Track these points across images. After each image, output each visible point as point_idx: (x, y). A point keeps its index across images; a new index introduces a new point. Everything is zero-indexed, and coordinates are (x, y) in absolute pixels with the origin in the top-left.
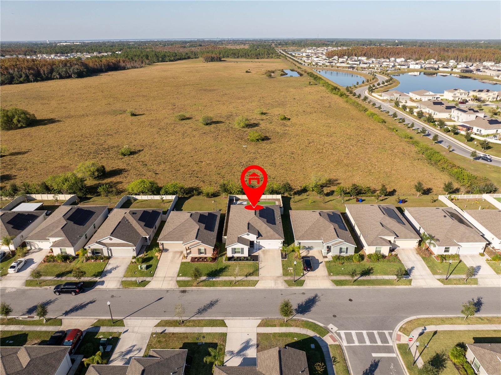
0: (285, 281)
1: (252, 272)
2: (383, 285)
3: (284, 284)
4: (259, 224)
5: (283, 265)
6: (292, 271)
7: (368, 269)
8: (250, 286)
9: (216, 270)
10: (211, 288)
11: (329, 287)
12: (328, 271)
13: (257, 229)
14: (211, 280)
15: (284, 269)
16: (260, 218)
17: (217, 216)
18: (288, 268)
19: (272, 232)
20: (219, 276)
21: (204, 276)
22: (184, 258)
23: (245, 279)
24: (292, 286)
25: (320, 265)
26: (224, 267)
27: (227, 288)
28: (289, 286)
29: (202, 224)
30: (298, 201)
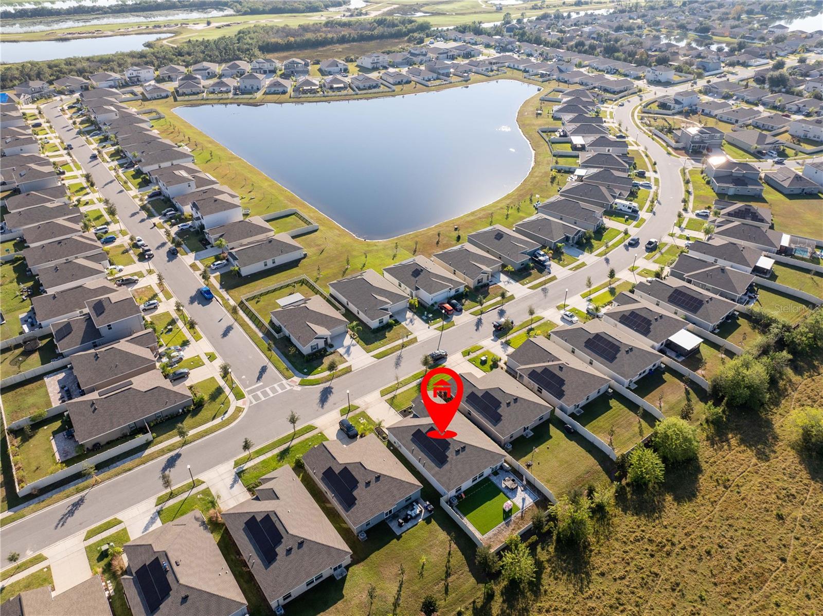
0: (358, 408)
11: (316, 420)
14: (420, 380)
15: (369, 418)
18: (365, 421)
20: (417, 385)
24: (349, 406)
27: (401, 380)
28: (352, 405)
29: (482, 395)
30: (449, 561)
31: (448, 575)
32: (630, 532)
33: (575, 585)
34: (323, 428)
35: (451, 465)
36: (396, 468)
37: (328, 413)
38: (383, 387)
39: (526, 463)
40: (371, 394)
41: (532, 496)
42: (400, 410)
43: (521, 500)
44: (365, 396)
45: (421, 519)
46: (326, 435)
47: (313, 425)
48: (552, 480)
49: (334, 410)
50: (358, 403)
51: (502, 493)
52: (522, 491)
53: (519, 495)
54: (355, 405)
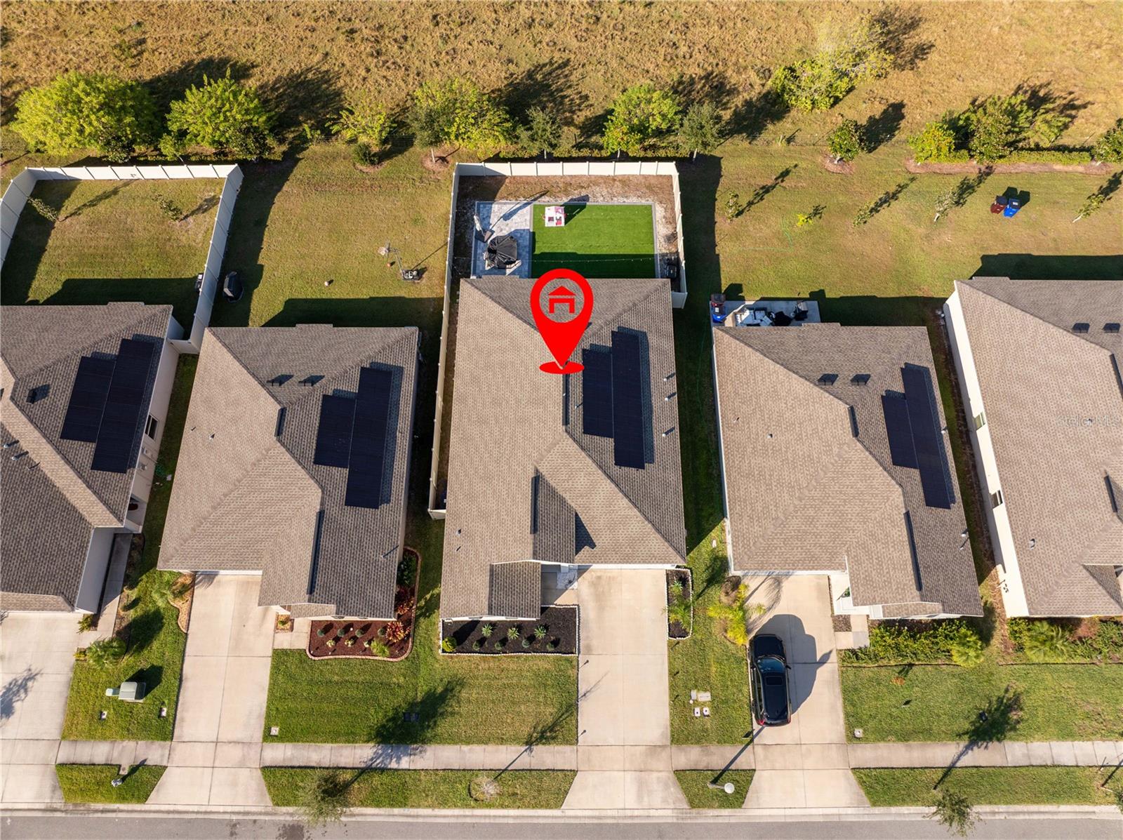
0: (680, 774)
1: (550, 720)
2: (1048, 802)
3: (675, 792)
4: (581, 482)
5: (673, 674)
6: (707, 711)
7: (1000, 700)
8: (542, 807)
9: (412, 705)
10: (396, 811)
11: (842, 811)
12: (847, 715)
13: (570, 509)
14: (394, 765)
15: (675, 698)
16: (587, 438)
17: (401, 370)
18: (694, 693)
19: (635, 523)
20: (424, 742)
21: (368, 741)
22: (281, 626)
23: (527, 760)
24: (704, 806)
25: (819, 671)
26: (440, 690)
27: (457, 812)
28: (692, 804)
29: (334, 470)
30: (750, 204)
31: (767, 190)
32: (387, 80)
33: (566, 76)
34: (834, 753)
35: (620, 315)
36: (754, 400)
37: (789, 820)
38: (535, 821)
39: (416, 281)
40: (596, 813)
41: (486, 213)
42: (567, 660)
43: (515, 217)
44: (625, 817)
45: (747, 303)
46: (842, 716)
47: (862, 792)
48: (408, 218)
49: (758, 823)
50: (665, 800)
51: (537, 252)
52: (493, 232)
53: (507, 229)
54: (681, 795)
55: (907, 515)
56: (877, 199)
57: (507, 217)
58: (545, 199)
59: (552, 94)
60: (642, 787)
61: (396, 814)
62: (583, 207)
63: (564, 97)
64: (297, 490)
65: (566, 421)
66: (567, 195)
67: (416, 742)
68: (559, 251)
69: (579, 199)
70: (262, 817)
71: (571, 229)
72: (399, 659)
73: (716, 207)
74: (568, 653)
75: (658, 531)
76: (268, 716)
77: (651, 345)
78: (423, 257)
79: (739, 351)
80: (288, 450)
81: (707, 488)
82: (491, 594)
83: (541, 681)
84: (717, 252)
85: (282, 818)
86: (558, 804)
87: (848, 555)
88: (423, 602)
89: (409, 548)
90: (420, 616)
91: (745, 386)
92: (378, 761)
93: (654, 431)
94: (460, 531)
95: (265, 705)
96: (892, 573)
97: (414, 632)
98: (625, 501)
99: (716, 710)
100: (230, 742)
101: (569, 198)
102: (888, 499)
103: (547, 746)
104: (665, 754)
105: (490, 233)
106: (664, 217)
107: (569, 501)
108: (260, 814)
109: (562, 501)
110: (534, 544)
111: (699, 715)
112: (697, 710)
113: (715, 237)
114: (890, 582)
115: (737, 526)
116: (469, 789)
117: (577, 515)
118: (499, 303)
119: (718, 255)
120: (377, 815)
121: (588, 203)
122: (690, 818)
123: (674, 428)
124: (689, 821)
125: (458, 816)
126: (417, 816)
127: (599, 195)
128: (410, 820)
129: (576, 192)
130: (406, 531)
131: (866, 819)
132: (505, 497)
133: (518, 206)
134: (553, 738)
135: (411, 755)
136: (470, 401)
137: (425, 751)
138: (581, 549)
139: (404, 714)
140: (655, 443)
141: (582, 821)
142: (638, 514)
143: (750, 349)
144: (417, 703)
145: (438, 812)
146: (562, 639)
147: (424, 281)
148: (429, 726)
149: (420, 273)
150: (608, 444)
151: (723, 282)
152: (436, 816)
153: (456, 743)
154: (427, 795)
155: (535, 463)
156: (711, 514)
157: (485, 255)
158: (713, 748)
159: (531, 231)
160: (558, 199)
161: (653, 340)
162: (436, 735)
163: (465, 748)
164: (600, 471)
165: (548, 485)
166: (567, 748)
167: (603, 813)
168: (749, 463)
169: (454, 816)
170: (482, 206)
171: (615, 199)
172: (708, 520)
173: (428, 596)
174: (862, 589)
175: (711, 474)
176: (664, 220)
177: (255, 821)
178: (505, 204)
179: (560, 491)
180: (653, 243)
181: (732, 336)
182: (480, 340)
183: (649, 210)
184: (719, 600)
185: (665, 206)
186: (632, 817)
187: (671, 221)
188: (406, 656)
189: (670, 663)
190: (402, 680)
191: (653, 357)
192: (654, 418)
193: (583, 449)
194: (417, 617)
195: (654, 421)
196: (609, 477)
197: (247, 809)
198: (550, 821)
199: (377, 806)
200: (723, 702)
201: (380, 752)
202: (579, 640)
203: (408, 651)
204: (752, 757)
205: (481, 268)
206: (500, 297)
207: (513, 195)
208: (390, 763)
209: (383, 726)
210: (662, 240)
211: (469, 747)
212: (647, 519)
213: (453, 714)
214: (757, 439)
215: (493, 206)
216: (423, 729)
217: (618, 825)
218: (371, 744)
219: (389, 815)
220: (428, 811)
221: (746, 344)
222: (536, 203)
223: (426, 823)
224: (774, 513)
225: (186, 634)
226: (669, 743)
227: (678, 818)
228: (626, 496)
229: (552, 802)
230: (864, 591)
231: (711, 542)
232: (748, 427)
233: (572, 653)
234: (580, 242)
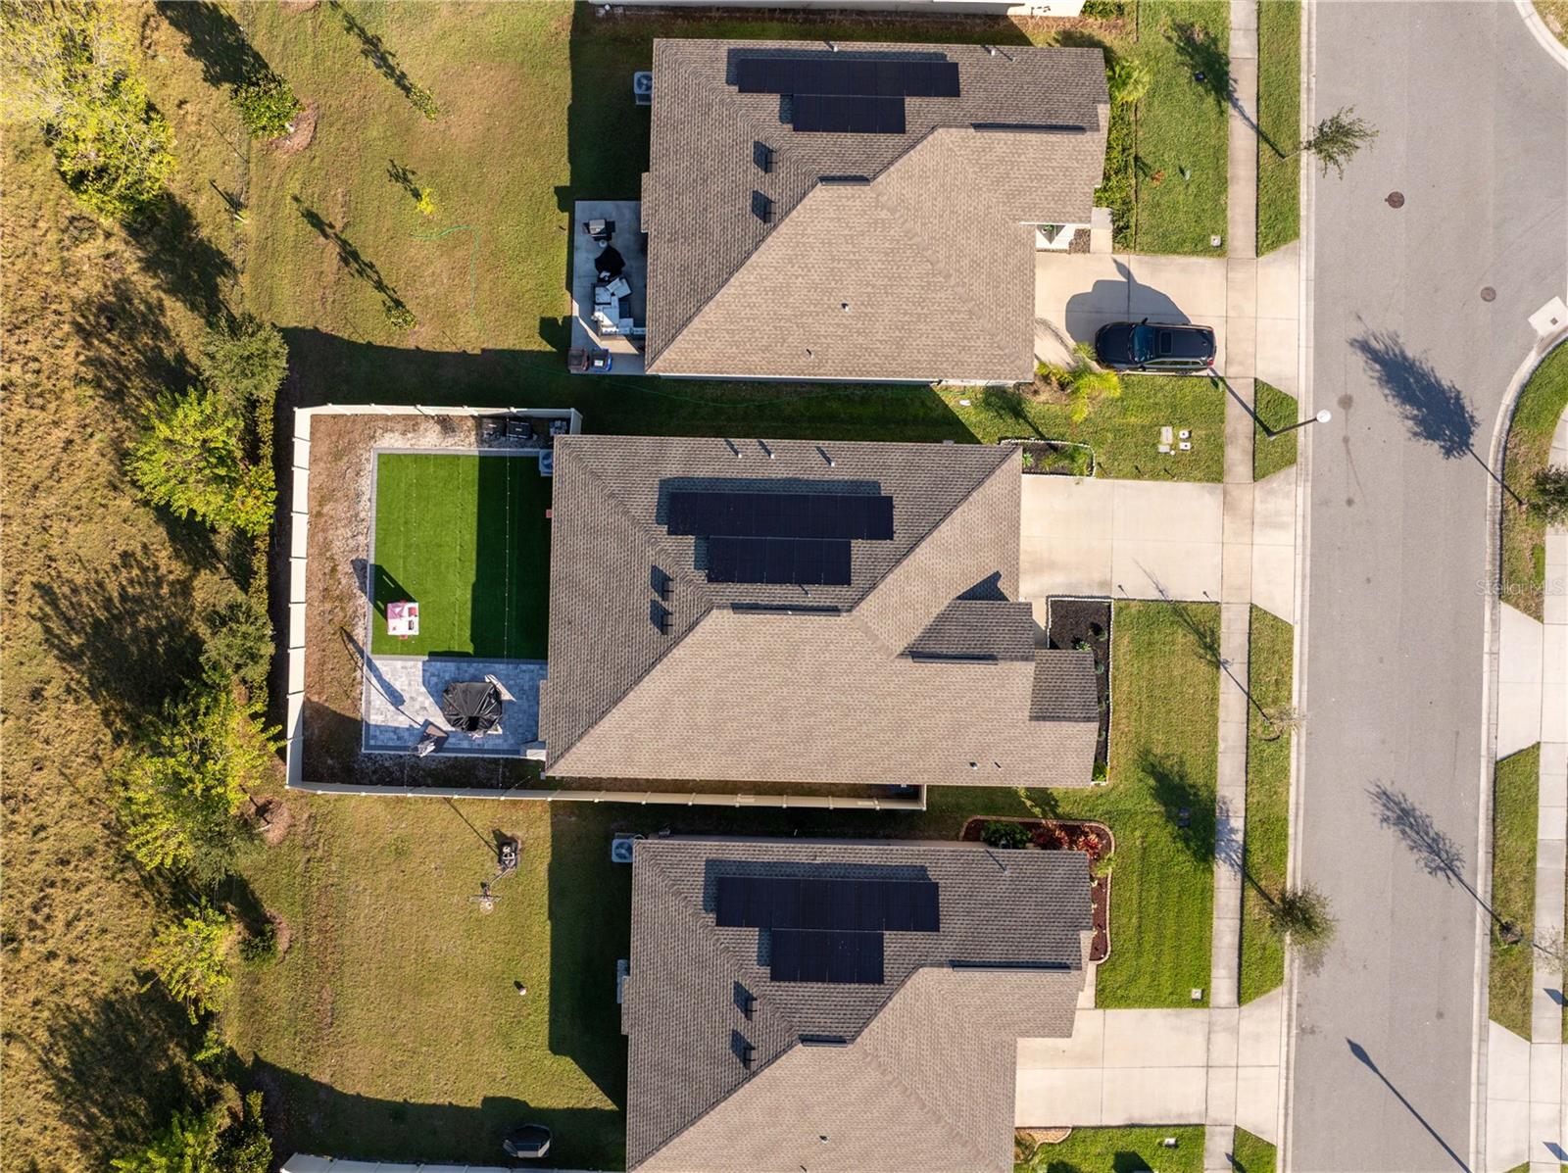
0: (1257, 475)
1: (1192, 638)
2: (1298, 20)
3: (1279, 481)
5: (1138, 474)
6: (1184, 433)
7: (1180, 50)
8: (1291, 650)
9: (1170, 818)
10: (1291, 831)
11: (1303, 276)
12: (1194, 253)
13: (952, 608)
14: (1239, 837)
15: (1169, 474)
16: (857, 579)
18: (1163, 448)
20: (1214, 801)
21: (1212, 872)
23: (1237, 668)
24: (1294, 447)
25: (1139, 281)
26: (1152, 782)
27: (1293, 755)
28: (1292, 461)
29: (889, 951)
30: (380, 286)
31: (349, 255)
32: (77, 918)
33: (75, 591)
34: (1239, 275)
35: (635, 522)
36: (782, 324)
37: (1312, 344)
38: (1306, 657)
39: (520, 846)
40: (1299, 581)
41: (387, 735)
42: (1118, 614)
43: (397, 686)
44: (1304, 545)
45: (576, 313)
46: (1194, 259)
47: (1283, 248)
48: (394, 866)
49: (1315, 381)
50: (1287, 496)
51: (470, 649)
52: (427, 723)
53: (420, 699)
54: (1282, 475)
55: (977, 127)
56: (378, 73)
57: (396, 699)
58: (359, 634)
59: (118, 618)
60: (1273, 524)
61: (1295, 829)
62: (379, 571)
63: (124, 597)
64: (918, 1004)
65: (834, 610)
66: (352, 597)
67: (1214, 810)
68: (469, 613)
69: (362, 578)
70: (1295, 996)
71: (426, 592)
72: (1112, 838)
73: (385, 344)
74: (1110, 612)
75: (980, 483)
76: (1179, 1004)
77: (680, 474)
78: (472, 838)
79: (697, 337)
80: (866, 1025)
81: (884, 406)
82: (1069, 719)
83: (1145, 649)
84: (477, 351)
85: (1296, 972)
86: (1289, 629)
87: (1020, 220)
88: (1037, 811)
89: (962, 834)
90: (1055, 813)
91: (757, 334)
92: (1235, 857)
93: (827, 478)
94: (973, 764)
95: (1165, 1011)
96: (1055, 164)
97: (1076, 820)
98: (943, 527)
99: (1183, 422)
100: (1208, 1049)
101: (359, 593)
102: (950, 149)
103: (1222, 642)
104: (1235, 492)
105: (430, 727)
106: (404, 433)
107: (942, 608)
108: (1290, 1000)
109: (942, 618)
110: (1012, 660)
111: (1189, 444)
112: (1182, 446)
113: (448, 353)
114: (1067, 169)
115: (972, 370)
116: (1270, 740)
117: (959, 598)
118: (604, 713)
119: (483, 350)
120: (1295, 854)
121: (372, 561)
122: (1307, 465)
123: (818, 448)
124: (1310, 467)
125: (1299, 753)
126: (1297, 803)
127: (352, 543)
128: (1301, 813)
129: (344, 582)
130: (937, 839)
131: (1313, 247)
132: (934, 701)
133: (374, 681)
134: (1213, 632)
135: (1228, 816)
136: (770, 755)
137: (1224, 797)
138: (1002, 593)
139: (1180, 827)
140: (846, 478)
141: (1307, 598)
142: (960, 509)
143: (696, 320)
144: (1166, 811)
145: (1293, 780)
146: (1091, 620)
147: (519, 834)
148: (1196, 795)
149: (503, 841)
150: (860, 548)
151: (535, 348)
152: (1298, 781)
153: (1216, 757)
154: (1276, 793)
155: (892, 658)
156: (923, 403)
157: (477, 735)
158: (1228, 429)
159: (426, 658)
160: (360, 611)
161: (673, 470)
162: (1206, 785)
163: (1221, 746)
164: (905, 563)
165: (921, 639)
166: (1224, 616)
167: (1299, 573)
168: (881, 342)
169: (1298, 758)
170: (372, 742)
171: (362, 515)
172: (930, 409)
173: (1029, 803)
174: (1069, 209)
175: (862, 398)
176: (409, 435)
177: (1299, 1005)
178: (369, 702)
179: (928, 621)
180: (457, 457)
181: (667, 345)
182: (667, 741)
183: (387, 461)
184: (1044, 403)
185: (379, 431)
186: (1304, 538)
187: (412, 424)
188: (1107, 830)
189: (1125, 477)
190: (1138, 833)
191: (703, 472)
192: (806, 477)
193: (873, 587)
194: (1057, 816)
195: (811, 477)
196: (911, 549)
197: (1285, 1017)
198: (1306, 639)
199: (1286, 855)
200: (1174, 412)
201: (1223, 855)
202: (1092, 597)
203: (1102, 826)
204: (1241, 381)
205: (501, 741)
206: (588, 712)
207: (349, 689)
208: (1237, 842)
209: (1195, 854)
210: (451, 441)
211: (1220, 741)
212: (965, 498)
213: (1182, 763)
214: (846, 326)
215: (372, 722)
216: (1199, 801)
217: (1312, 555)
218: (1215, 868)
219: (1296, 839)
220: (1292, 790)
221: (684, 325)
222: (368, 650)
223: (1306, 792)
224: (962, 315)
225: (1073, 1128)
226: (1221, 485)
227: (1306, 481)
228: (936, 525)
229: (1286, 637)
230: (1072, 205)
231: (963, 406)
232: (826, 338)
233: (1109, 607)
234: (453, 578)
